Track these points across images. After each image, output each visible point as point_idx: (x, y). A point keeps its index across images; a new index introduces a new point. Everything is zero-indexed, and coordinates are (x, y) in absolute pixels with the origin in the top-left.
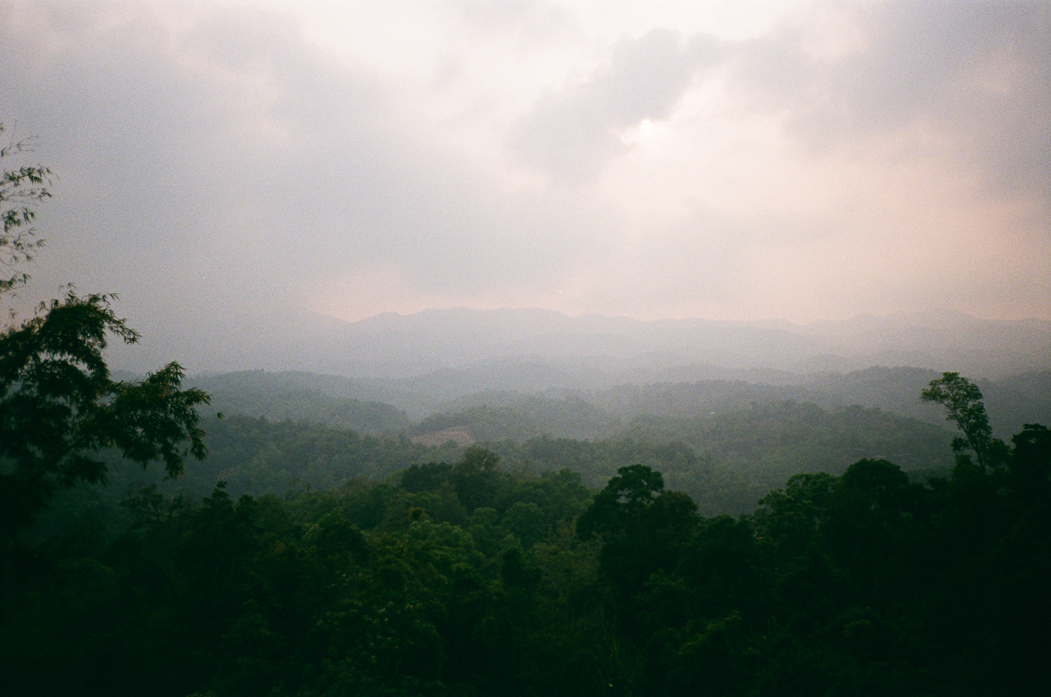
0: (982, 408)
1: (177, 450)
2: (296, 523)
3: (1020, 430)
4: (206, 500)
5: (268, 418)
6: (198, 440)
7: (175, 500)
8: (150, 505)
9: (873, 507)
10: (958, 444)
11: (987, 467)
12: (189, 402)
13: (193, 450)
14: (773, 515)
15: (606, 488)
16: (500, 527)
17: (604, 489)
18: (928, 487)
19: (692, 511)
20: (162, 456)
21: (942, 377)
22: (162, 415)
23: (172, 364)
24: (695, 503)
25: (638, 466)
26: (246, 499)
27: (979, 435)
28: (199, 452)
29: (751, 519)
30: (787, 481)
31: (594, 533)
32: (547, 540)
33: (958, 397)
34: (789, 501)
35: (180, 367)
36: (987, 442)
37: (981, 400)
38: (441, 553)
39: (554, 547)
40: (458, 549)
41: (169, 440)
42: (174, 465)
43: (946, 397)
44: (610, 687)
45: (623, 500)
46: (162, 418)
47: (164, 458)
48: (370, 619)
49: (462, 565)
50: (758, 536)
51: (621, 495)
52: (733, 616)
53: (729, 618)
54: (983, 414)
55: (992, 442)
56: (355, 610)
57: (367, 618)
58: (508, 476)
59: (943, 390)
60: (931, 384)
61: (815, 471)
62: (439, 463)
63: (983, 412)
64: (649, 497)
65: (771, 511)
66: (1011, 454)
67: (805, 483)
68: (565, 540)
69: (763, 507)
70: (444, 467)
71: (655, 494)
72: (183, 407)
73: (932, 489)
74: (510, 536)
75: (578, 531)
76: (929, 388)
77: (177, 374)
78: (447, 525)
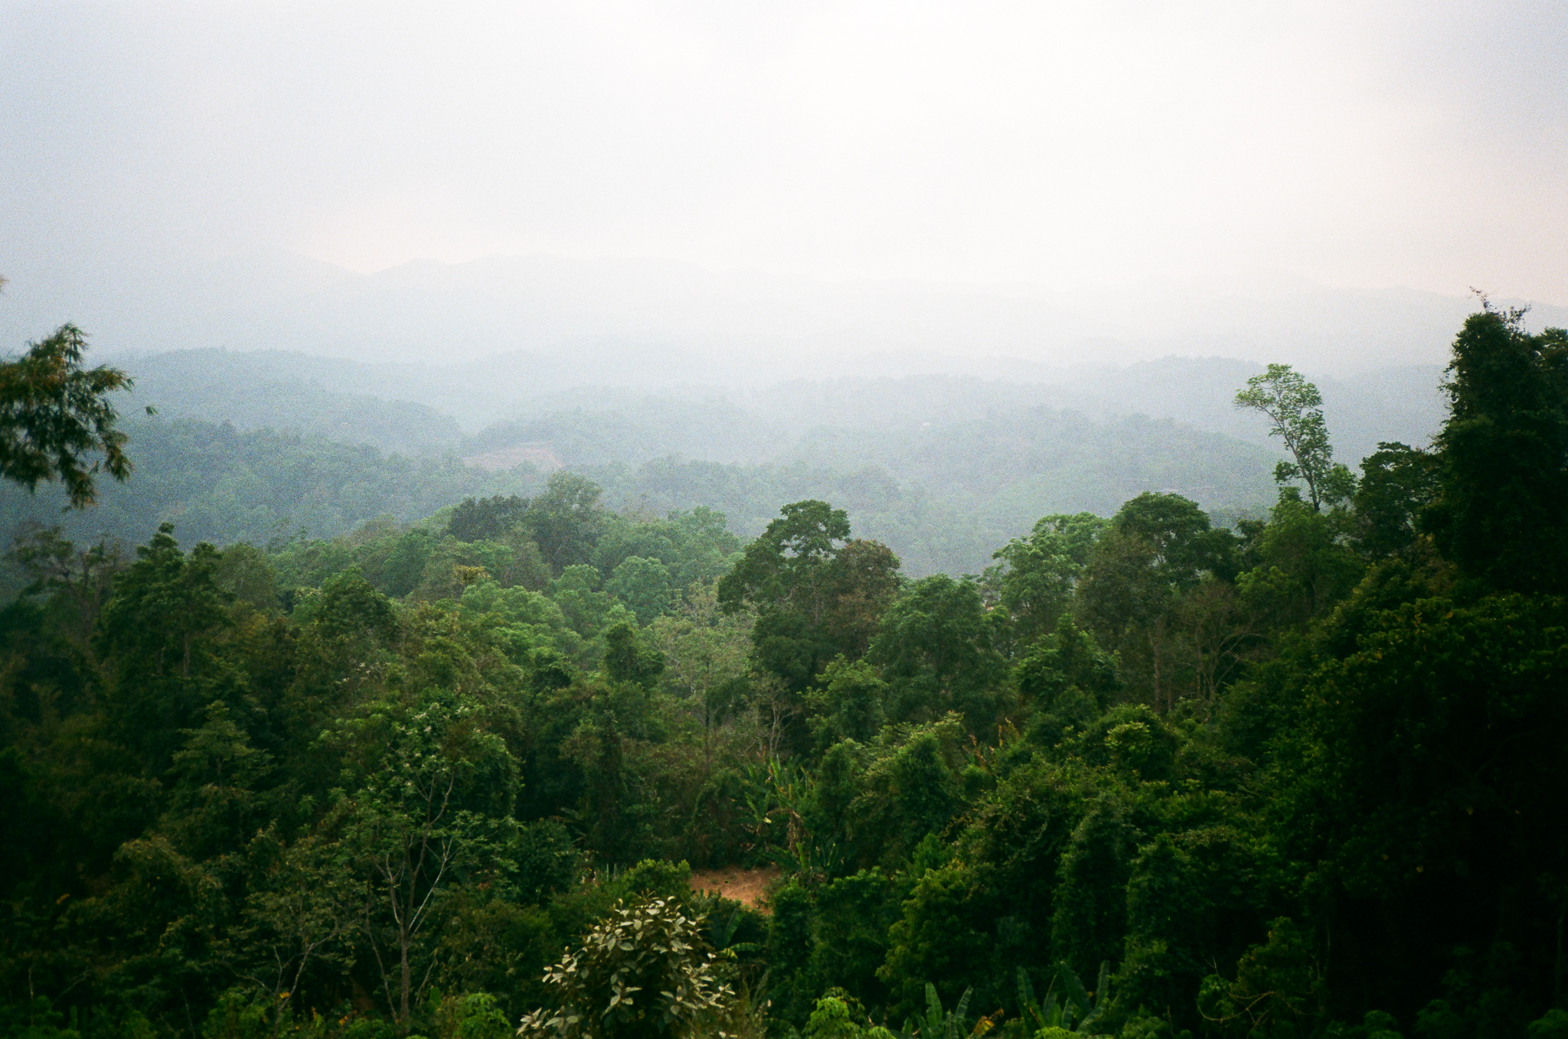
0: (1320, 418)
1: (83, 465)
2: (285, 587)
3: (1372, 451)
4: (142, 551)
5: (235, 423)
6: (115, 448)
7: (92, 551)
8: (53, 559)
9: (1155, 563)
10: (1283, 472)
11: (1323, 505)
12: (97, 388)
13: (108, 463)
14: (1012, 575)
15: (764, 536)
16: (602, 593)
17: (759, 537)
18: (1237, 534)
19: (892, 569)
20: (59, 474)
21: (1266, 372)
22: (56, 408)
23: (67, 327)
24: (896, 557)
25: (812, 503)
26: (204, 550)
27: (1315, 458)
28: (118, 467)
29: (979, 581)
30: (1033, 524)
31: (745, 602)
32: (673, 612)
33: (1288, 401)
34: (1035, 556)
35: (81, 332)
36: (1324, 468)
37: (1319, 407)
38: (511, 631)
39: (684, 623)
40: (537, 626)
41: (69, 448)
42: (80, 487)
43: (1271, 401)
44: (768, 824)
45: (788, 554)
46: (56, 414)
47: (63, 479)
48: (403, 729)
49: (546, 651)
50: (988, 605)
51: (785, 547)
52: (949, 720)
53: (942, 723)
54: (1322, 426)
55: (1332, 468)
56: (380, 715)
57: (399, 728)
58: (615, 517)
59: (1266, 392)
60: (1249, 383)
61: (1073, 511)
62: (507, 497)
63: (1321, 424)
64: (826, 547)
65: (1009, 568)
66: (1356, 485)
67: (1059, 529)
68: (700, 612)
69: (996, 562)
70: (514, 504)
71: (837, 544)
72: (88, 397)
73: (1243, 536)
74: (620, 607)
75: (721, 599)
76: (1247, 388)
77: (75, 343)
78: (521, 590)
